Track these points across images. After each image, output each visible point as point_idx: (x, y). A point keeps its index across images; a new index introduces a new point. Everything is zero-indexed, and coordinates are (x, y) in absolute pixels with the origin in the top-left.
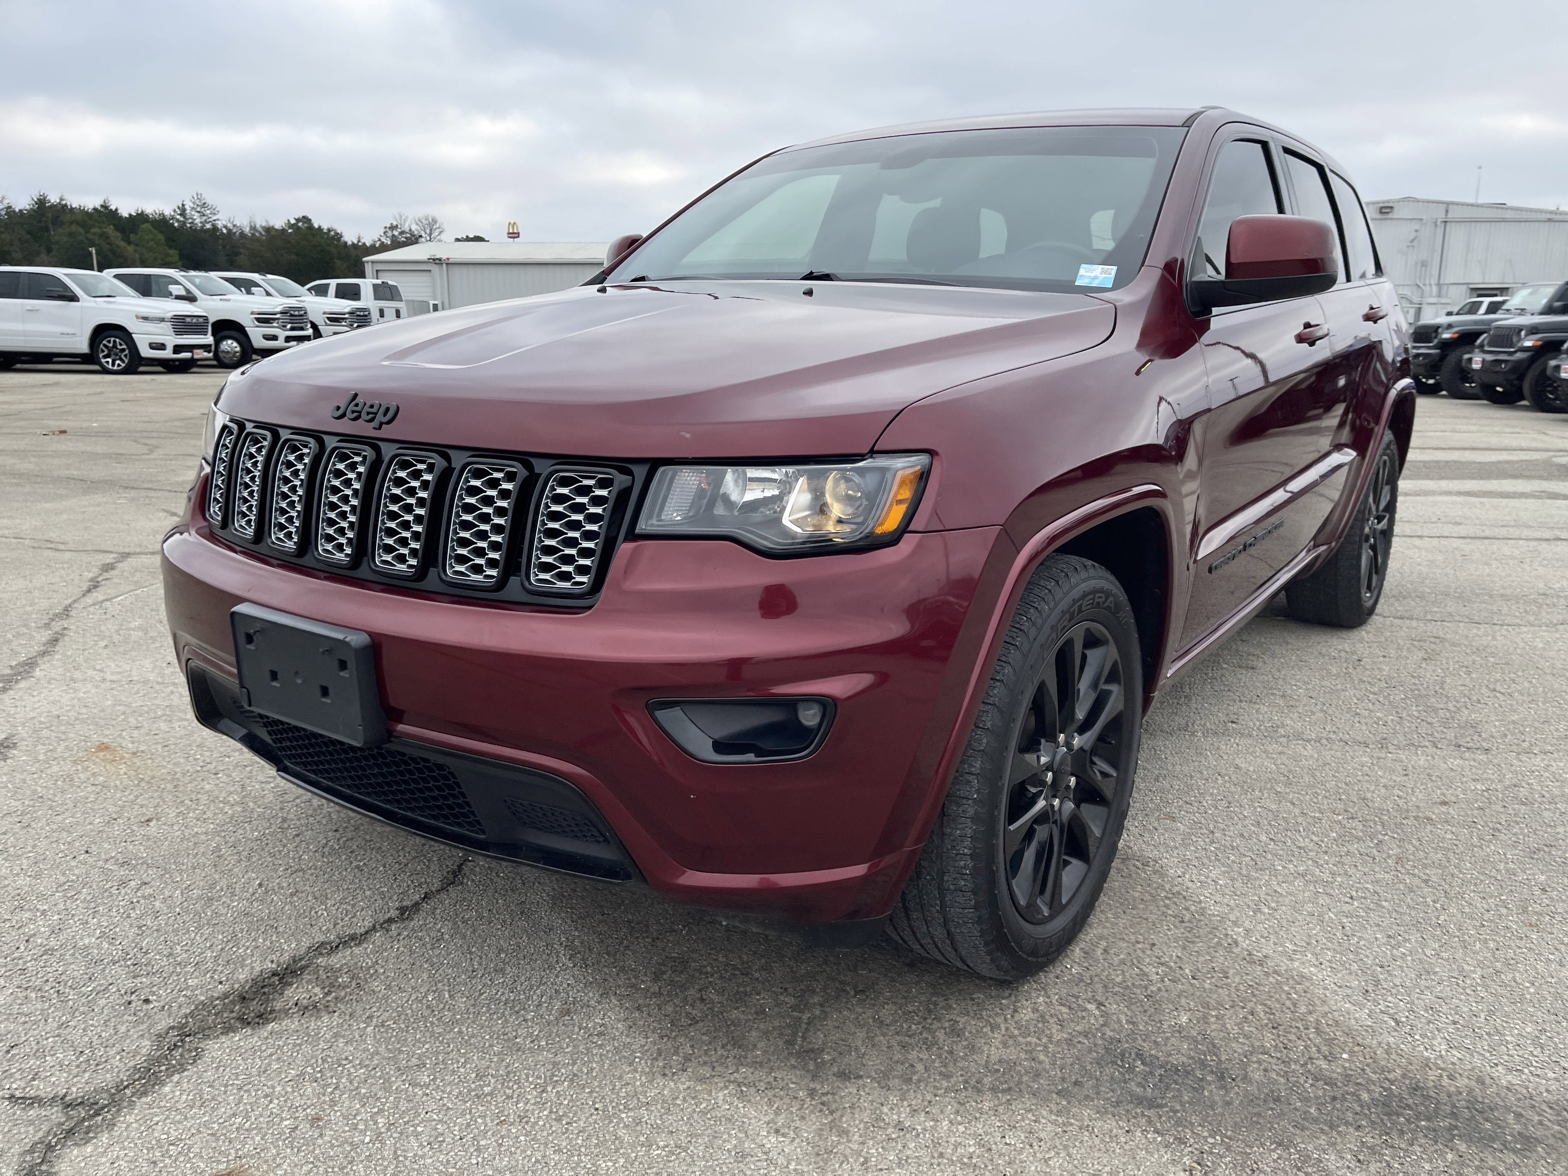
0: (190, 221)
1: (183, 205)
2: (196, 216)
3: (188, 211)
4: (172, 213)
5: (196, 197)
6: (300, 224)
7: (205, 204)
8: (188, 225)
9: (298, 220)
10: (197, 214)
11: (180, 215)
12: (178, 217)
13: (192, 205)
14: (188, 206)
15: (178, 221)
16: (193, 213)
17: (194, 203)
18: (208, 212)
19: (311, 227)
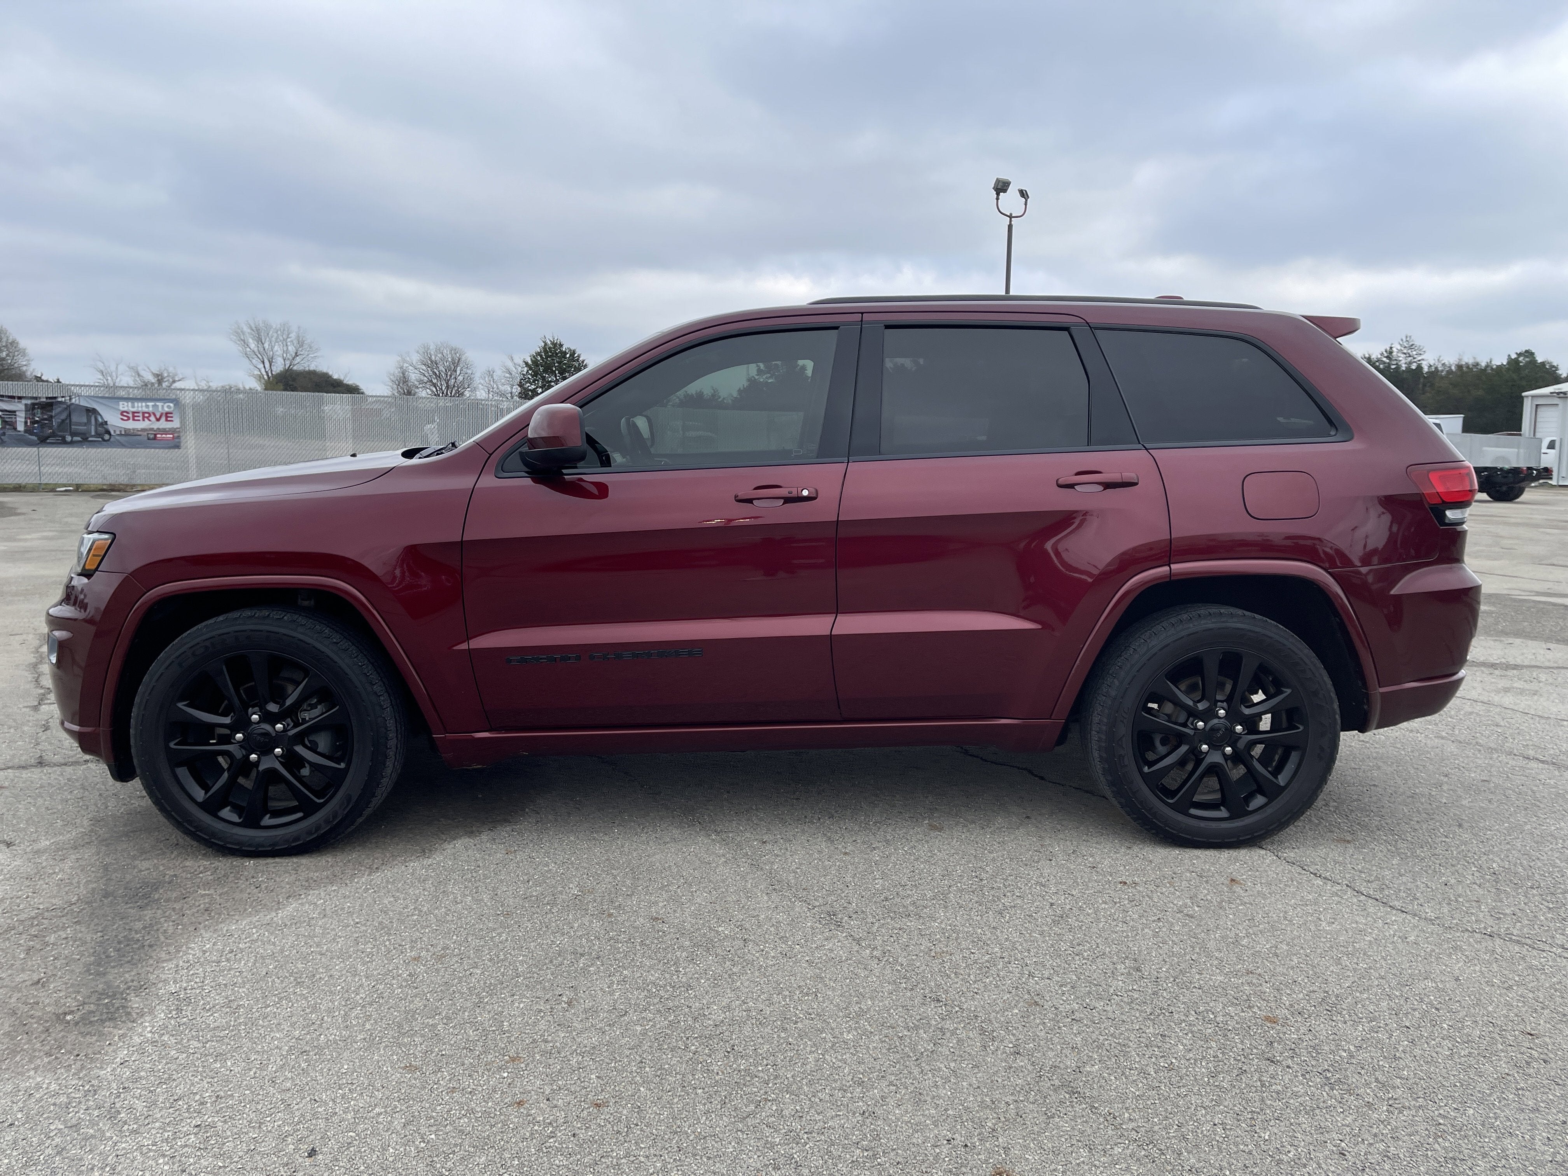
0: (1395, 362)
1: (1391, 348)
2: (1402, 357)
3: (1394, 354)
4: (1379, 356)
5: (1404, 340)
6: (1521, 359)
7: (1412, 345)
8: (1393, 367)
9: (1519, 355)
10: (1403, 356)
11: (1387, 357)
12: (1385, 359)
13: (1399, 348)
14: (1396, 347)
15: (1384, 363)
16: (1399, 355)
17: (1401, 345)
18: (1414, 353)
19: (1534, 361)
